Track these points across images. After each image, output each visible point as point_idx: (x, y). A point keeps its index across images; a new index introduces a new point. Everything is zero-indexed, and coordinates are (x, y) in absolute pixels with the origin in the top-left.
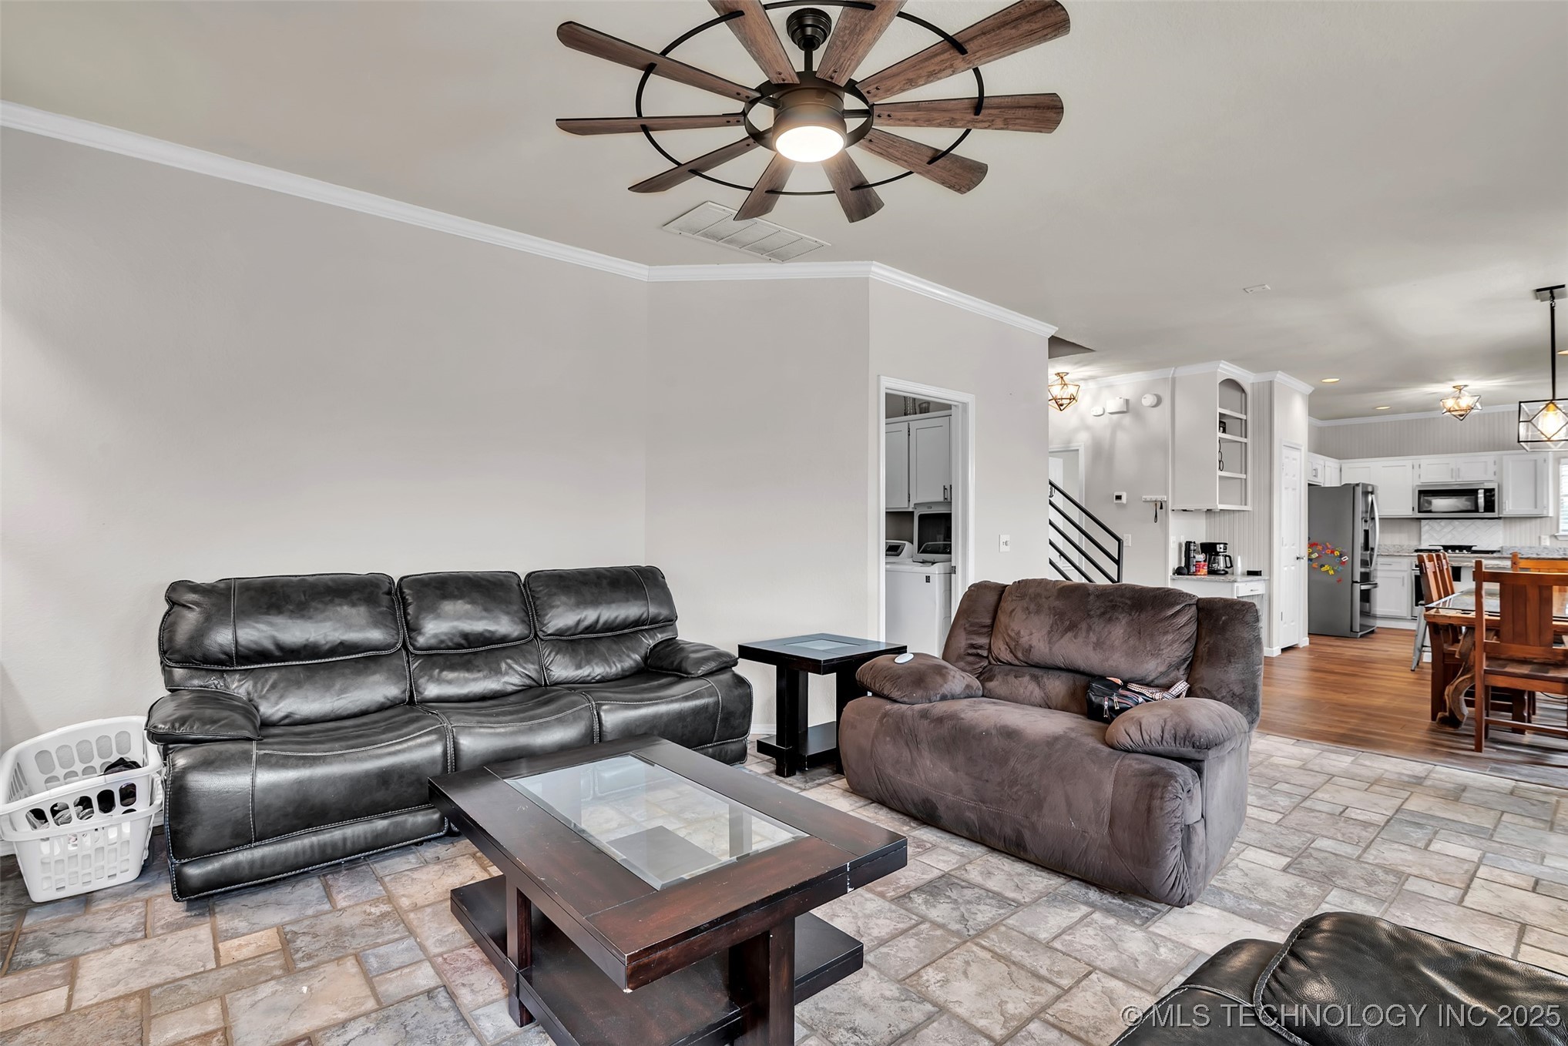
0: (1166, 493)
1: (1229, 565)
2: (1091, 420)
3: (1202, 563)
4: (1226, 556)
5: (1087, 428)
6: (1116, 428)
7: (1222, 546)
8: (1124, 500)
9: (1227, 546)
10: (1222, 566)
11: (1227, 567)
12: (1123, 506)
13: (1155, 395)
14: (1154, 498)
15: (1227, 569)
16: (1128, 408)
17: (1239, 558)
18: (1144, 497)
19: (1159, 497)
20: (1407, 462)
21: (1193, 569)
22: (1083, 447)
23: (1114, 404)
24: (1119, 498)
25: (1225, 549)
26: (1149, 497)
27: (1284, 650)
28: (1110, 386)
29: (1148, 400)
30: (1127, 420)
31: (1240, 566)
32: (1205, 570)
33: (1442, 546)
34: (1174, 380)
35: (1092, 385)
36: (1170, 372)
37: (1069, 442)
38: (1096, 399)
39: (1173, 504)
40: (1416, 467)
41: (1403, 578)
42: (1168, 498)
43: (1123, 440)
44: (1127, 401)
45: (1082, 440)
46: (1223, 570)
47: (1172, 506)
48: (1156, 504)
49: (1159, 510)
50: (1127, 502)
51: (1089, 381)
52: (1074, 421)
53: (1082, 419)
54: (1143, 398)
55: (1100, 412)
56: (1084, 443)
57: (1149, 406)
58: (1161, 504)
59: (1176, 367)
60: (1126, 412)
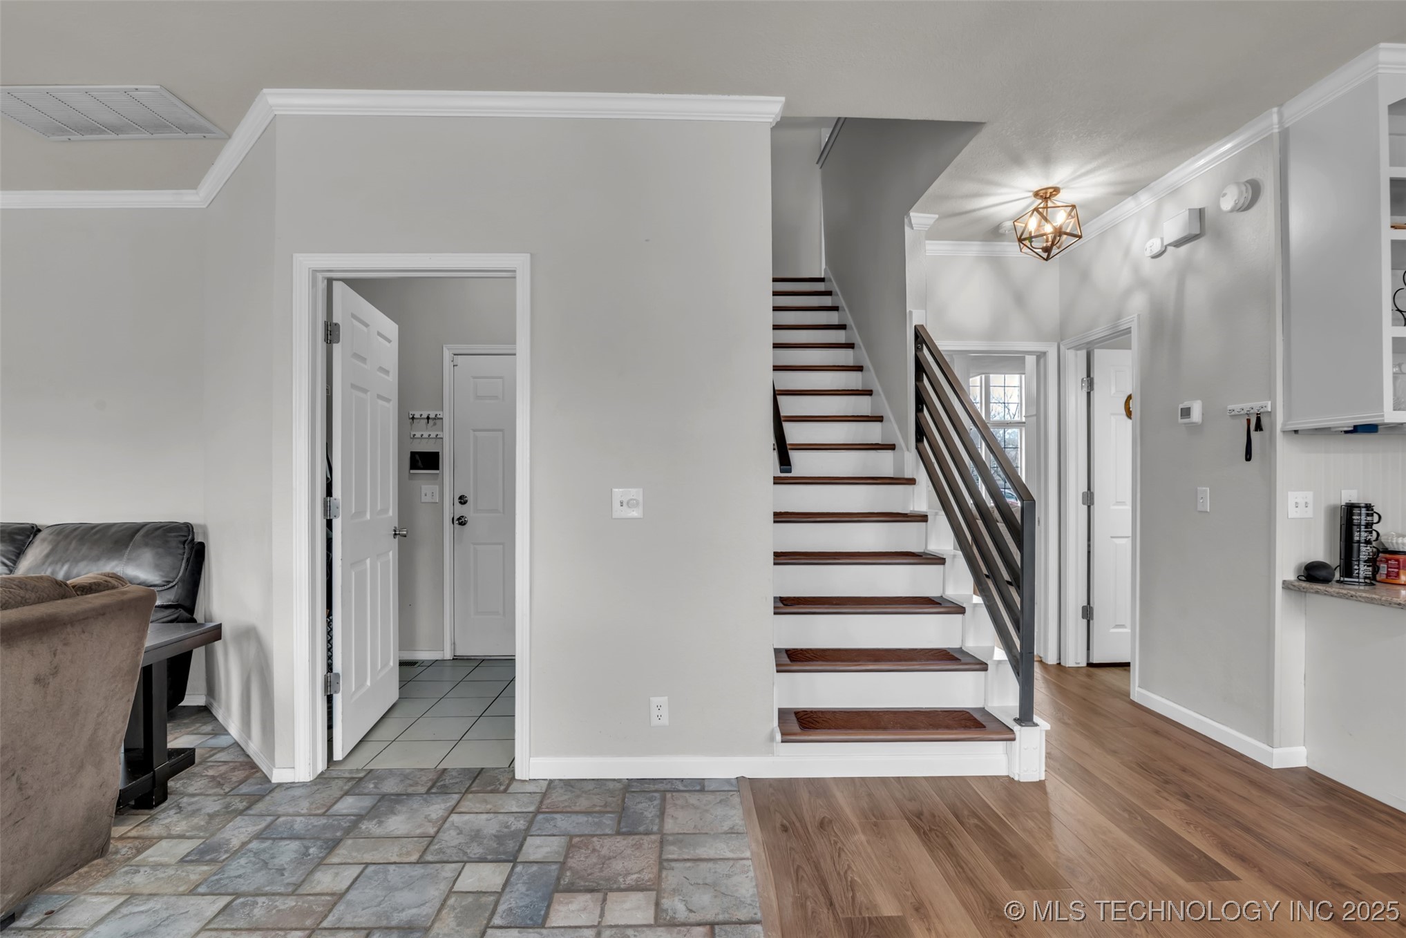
0: (1271, 396)
2: (1149, 267)
5: (1144, 284)
6: (1184, 271)
8: (1196, 416)
12: (1194, 428)
13: (1247, 182)
14: (1246, 406)
16: (1200, 227)
18: (1230, 407)
19: (1255, 405)
22: (1136, 319)
23: (1173, 228)
24: (1186, 412)
26: (1237, 407)
28: (1175, 191)
29: (1230, 197)
30: (1201, 249)
34: (1285, 135)
35: (1145, 199)
36: (1272, 121)
37: (1119, 316)
38: (1154, 225)
39: (1288, 415)
42: (1273, 405)
43: (1198, 293)
44: (1201, 212)
45: (1135, 310)
47: (1284, 424)
48: (1249, 421)
49: (1254, 434)
50: (1203, 420)
51: (1138, 193)
52: (1125, 277)
53: (1136, 270)
54: (1222, 199)
55: (1157, 247)
56: (1139, 315)
57: (1232, 211)
58: (1259, 420)
59: (1281, 105)
60: (1198, 235)
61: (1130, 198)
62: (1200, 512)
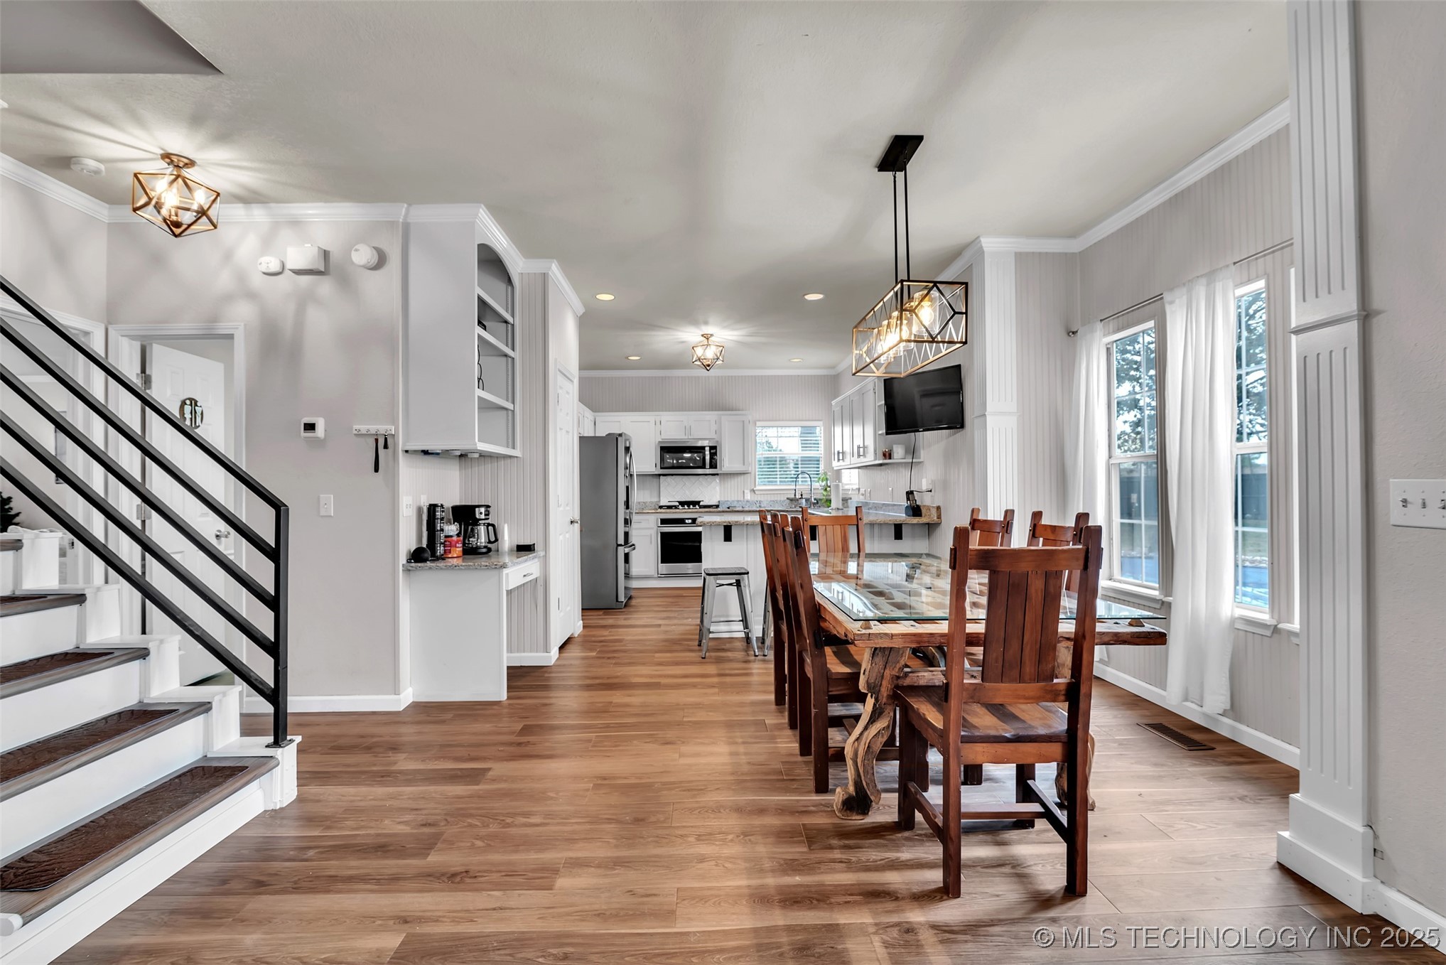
0: (394, 421)
1: (493, 539)
2: (258, 281)
3: (455, 538)
4: (489, 525)
5: (251, 296)
6: (304, 300)
7: (483, 510)
8: (320, 431)
9: (490, 509)
10: (483, 540)
11: (490, 542)
12: (320, 443)
13: (374, 248)
14: (373, 428)
15: (489, 545)
16: (325, 267)
17: (506, 526)
18: (356, 427)
19: (383, 428)
20: (649, 417)
21: (440, 550)
22: (242, 328)
23: (300, 255)
24: (310, 427)
25: (487, 514)
26: (363, 428)
27: (562, 648)
28: (295, 223)
29: (363, 255)
30: (325, 287)
31: (508, 540)
32: (458, 550)
33: (679, 502)
34: (406, 226)
35: (259, 214)
36: (399, 212)
37: (214, 319)
38: (267, 244)
39: (407, 438)
40: (658, 423)
41: (651, 536)
42: (397, 429)
44: (326, 255)
45: (241, 318)
46: (485, 547)
47: (404, 444)
48: (377, 440)
49: (381, 451)
50: (325, 435)
51: (253, 205)
52: (224, 281)
53: (241, 278)
54: (353, 252)
55: (275, 267)
56: (245, 325)
57: (364, 267)
58: (386, 439)
59: (410, 205)
60: (322, 272)
61: (241, 205)
62: (322, 516)
